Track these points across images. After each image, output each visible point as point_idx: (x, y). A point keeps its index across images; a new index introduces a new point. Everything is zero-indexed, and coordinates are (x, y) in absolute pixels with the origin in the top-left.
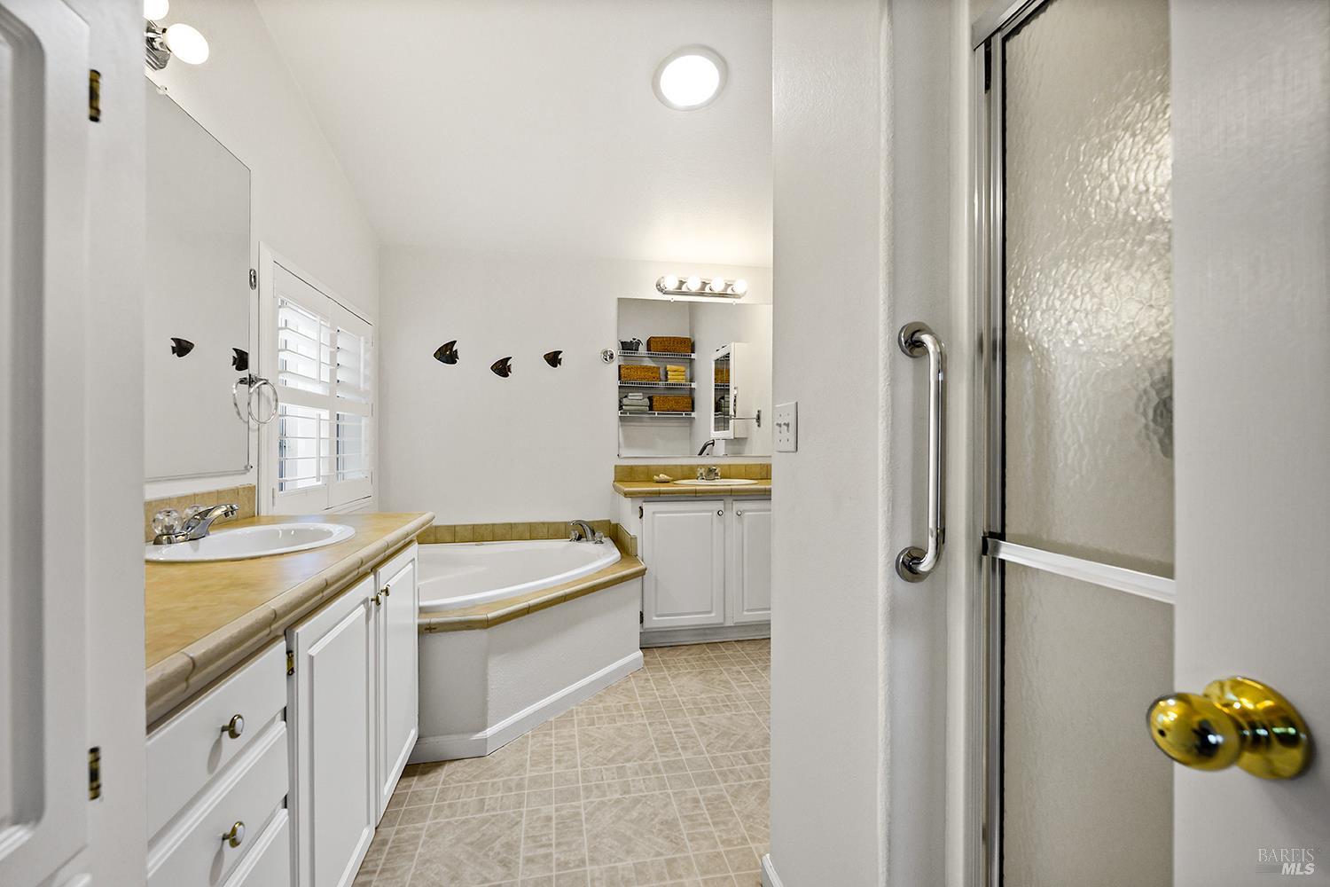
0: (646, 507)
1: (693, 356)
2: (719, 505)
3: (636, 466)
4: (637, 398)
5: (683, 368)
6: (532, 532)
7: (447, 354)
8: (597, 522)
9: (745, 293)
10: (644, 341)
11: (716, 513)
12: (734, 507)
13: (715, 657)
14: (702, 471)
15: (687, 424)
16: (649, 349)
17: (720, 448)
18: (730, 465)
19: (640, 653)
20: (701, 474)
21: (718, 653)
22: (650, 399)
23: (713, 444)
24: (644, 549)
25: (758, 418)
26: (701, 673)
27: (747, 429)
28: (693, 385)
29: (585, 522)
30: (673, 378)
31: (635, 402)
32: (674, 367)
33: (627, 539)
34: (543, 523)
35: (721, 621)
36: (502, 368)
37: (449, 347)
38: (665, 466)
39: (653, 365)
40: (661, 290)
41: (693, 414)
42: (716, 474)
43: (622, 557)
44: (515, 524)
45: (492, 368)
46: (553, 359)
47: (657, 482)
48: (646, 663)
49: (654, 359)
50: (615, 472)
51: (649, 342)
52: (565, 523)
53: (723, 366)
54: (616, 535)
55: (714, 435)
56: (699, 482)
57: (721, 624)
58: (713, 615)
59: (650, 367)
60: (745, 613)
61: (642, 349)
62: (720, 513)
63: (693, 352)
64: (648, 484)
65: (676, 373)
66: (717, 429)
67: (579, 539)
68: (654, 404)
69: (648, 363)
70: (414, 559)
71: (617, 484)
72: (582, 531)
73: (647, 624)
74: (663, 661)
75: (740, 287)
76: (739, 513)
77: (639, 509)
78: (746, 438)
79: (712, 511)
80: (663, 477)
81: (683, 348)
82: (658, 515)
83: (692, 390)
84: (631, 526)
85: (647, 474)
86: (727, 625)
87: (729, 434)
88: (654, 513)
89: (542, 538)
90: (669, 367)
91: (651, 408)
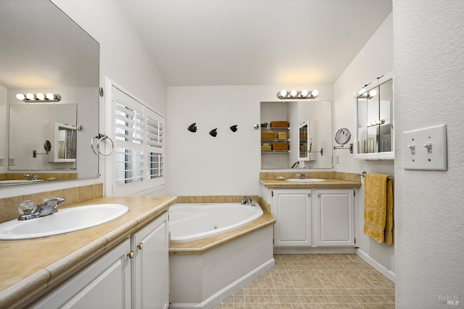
0: (275, 191)
1: (289, 128)
2: (309, 191)
3: (269, 173)
4: (267, 145)
5: (284, 133)
6: (226, 199)
7: (193, 129)
8: (252, 196)
9: (317, 96)
10: (269, 123)
11: (307, 195)
12: (316, 192)
13: (309, 262)
14: (298, 175)
15: (286, 156)
16: (271, 126)
17: (302, 165)
18: (311, 172)
19: (273, 260)
20: (298, 176)
21: (310, 261)
22: (272, 146)
23: (298, 163)
24: (273, 210)
25: (322, 152)
26: (303, 272)
27: (316, 156)
28: (289, 140)
29: (248, 197)
30: (281, 138)
31: (266, 147)
32: (281, 133)
33: (266, 205)
34: (230, 196)
35: (311, 245)
36: (214, 133)
37: (193, 125)
38: (281, 173)
39: (272, 132)
40: (279, 97)
41: (289, 151)
42: (305, 177)
43: (264, 214)
44: (219, 196)
45: (210, 133)
46: (234, 129)
47: (278, 180)
48: (276, 263)
49: (273, 130)
50: (260, 175)
51: (271, 124)
52: (239, 196)
53: (304, 131)
54: (261, 203)
55: (300, 159)
56: (297, 180)
57: (311, 246)
58: (306, 242)
59: (272, 134)
60: (322, 242)
61: (268, 127)
62: (310, 195)
63: (289, 127)
64: (275, 181)
65: (282, 135)
66: (300, 157)
67: (245, 203)
68: (273, 147)
69: (271, 132)
70: (166, 220)
71: (261, 181)
72: (246, 200)
73: (276, 245)
74: (284, 263)
75: (315, 93)
76: (319, 195)
77: (271, 193)
78: (315, 160)
79: (306, 194)
80: (281, 177)
81: (285, 125)
82: (280, 195)
83: (288, 142)
84: (268, 200)
85: (274, 177)
86: (313, 247)
87: (307, 159)
88: (278, 194)
89: (230, 202)
90: (279, 133)
91: (272, 149)
